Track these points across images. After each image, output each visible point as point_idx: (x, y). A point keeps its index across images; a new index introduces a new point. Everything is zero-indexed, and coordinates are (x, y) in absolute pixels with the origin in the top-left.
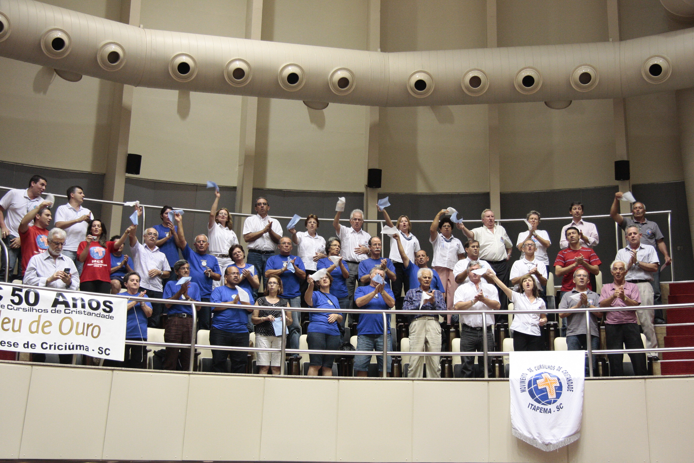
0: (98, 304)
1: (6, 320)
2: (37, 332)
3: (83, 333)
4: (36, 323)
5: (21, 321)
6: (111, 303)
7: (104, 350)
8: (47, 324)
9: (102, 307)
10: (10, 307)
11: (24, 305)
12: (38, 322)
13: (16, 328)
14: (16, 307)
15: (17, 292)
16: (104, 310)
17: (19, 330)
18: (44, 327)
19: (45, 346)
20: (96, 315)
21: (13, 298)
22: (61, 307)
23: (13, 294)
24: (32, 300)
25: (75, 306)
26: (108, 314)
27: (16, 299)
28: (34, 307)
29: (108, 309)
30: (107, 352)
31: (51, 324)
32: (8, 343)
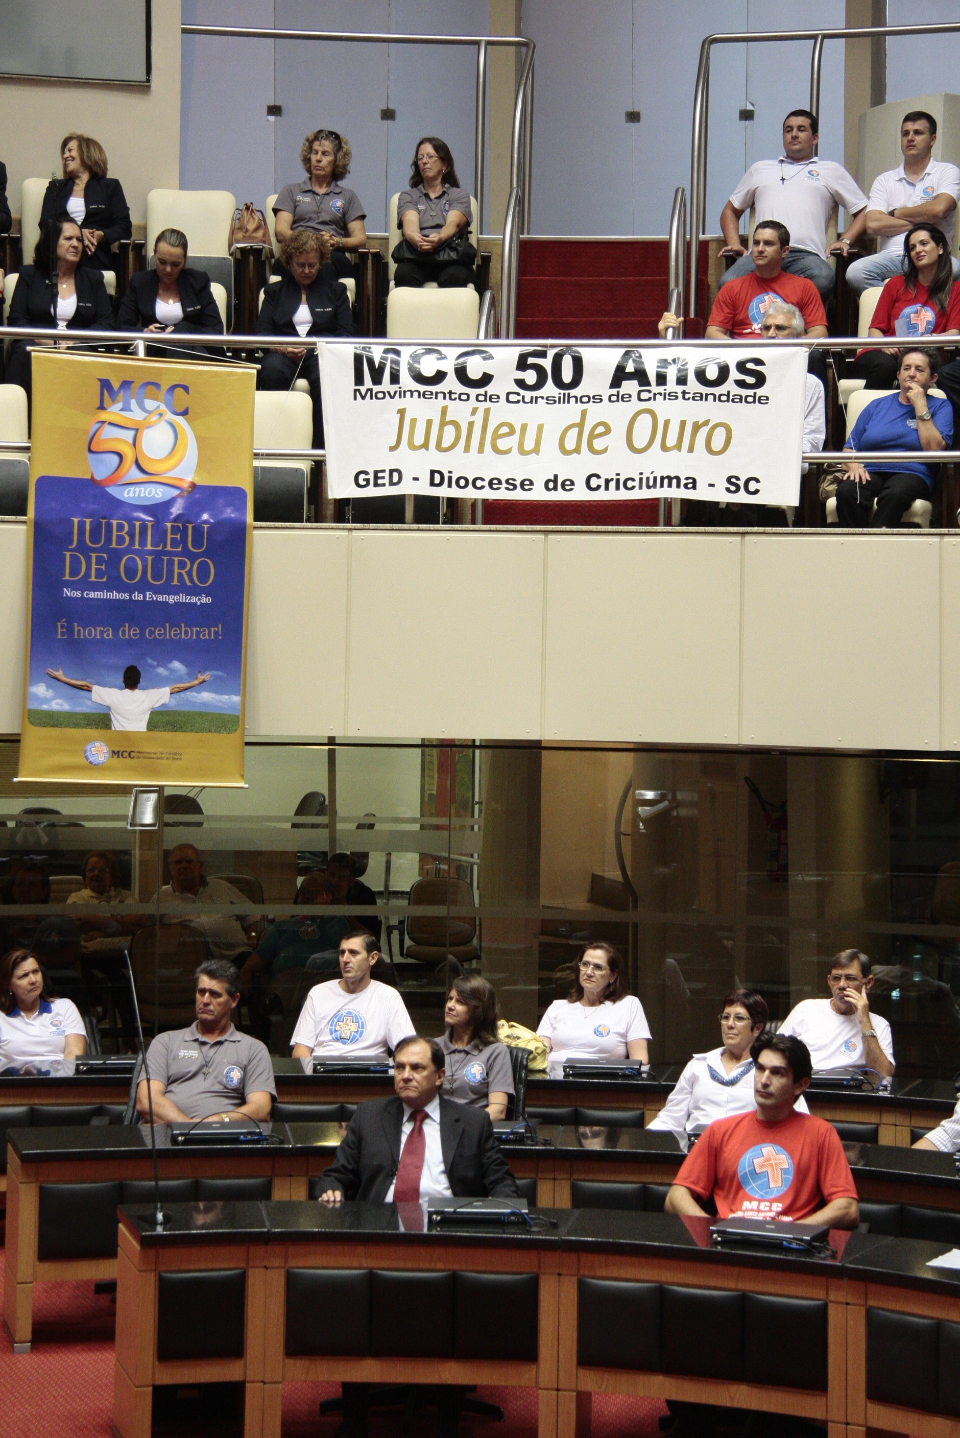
0: (724, 371)
1: (505, 430)
2: (577, 450)
3: (678, 447)
4: (576, 430)
5: (540, 428)
6: (759, 362)
7: (741, 483)
8: (601, 429)
9: (734, 374)
10: (513, 398)
11: (550, 388)
12: (581, 425)
13: (529, 445)
14: (528, 395)
15: (531, 360)
16: (741, 384)
17: (536, 450)
18: (592, 437)
19: (594, 482)
20: (718, 398)
21: (520, 375)
22: (630, 387)
23: (522, 365)
24: (567, 376)
25: (661, 379)
26: (751, 392)
27: (530, 377)
28: (573, 392)
29: (751, 380)
30: (752, 486)
31: (608, 431)
32: (507, 481)
